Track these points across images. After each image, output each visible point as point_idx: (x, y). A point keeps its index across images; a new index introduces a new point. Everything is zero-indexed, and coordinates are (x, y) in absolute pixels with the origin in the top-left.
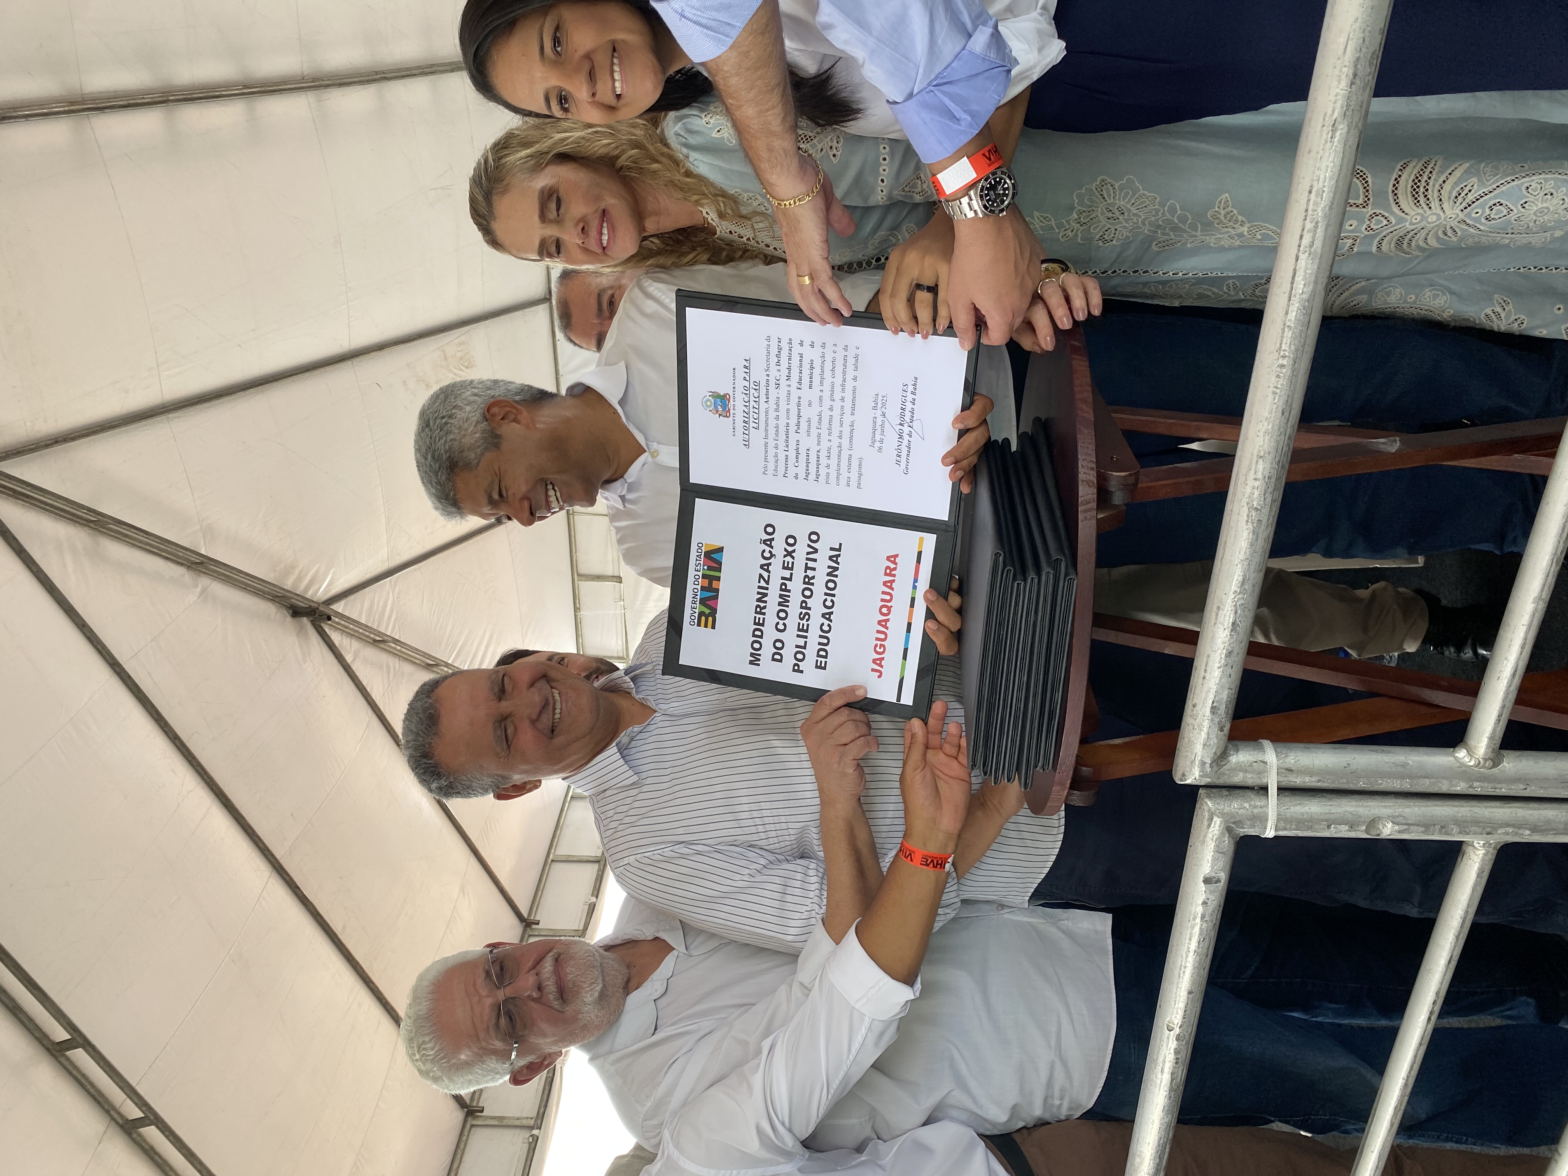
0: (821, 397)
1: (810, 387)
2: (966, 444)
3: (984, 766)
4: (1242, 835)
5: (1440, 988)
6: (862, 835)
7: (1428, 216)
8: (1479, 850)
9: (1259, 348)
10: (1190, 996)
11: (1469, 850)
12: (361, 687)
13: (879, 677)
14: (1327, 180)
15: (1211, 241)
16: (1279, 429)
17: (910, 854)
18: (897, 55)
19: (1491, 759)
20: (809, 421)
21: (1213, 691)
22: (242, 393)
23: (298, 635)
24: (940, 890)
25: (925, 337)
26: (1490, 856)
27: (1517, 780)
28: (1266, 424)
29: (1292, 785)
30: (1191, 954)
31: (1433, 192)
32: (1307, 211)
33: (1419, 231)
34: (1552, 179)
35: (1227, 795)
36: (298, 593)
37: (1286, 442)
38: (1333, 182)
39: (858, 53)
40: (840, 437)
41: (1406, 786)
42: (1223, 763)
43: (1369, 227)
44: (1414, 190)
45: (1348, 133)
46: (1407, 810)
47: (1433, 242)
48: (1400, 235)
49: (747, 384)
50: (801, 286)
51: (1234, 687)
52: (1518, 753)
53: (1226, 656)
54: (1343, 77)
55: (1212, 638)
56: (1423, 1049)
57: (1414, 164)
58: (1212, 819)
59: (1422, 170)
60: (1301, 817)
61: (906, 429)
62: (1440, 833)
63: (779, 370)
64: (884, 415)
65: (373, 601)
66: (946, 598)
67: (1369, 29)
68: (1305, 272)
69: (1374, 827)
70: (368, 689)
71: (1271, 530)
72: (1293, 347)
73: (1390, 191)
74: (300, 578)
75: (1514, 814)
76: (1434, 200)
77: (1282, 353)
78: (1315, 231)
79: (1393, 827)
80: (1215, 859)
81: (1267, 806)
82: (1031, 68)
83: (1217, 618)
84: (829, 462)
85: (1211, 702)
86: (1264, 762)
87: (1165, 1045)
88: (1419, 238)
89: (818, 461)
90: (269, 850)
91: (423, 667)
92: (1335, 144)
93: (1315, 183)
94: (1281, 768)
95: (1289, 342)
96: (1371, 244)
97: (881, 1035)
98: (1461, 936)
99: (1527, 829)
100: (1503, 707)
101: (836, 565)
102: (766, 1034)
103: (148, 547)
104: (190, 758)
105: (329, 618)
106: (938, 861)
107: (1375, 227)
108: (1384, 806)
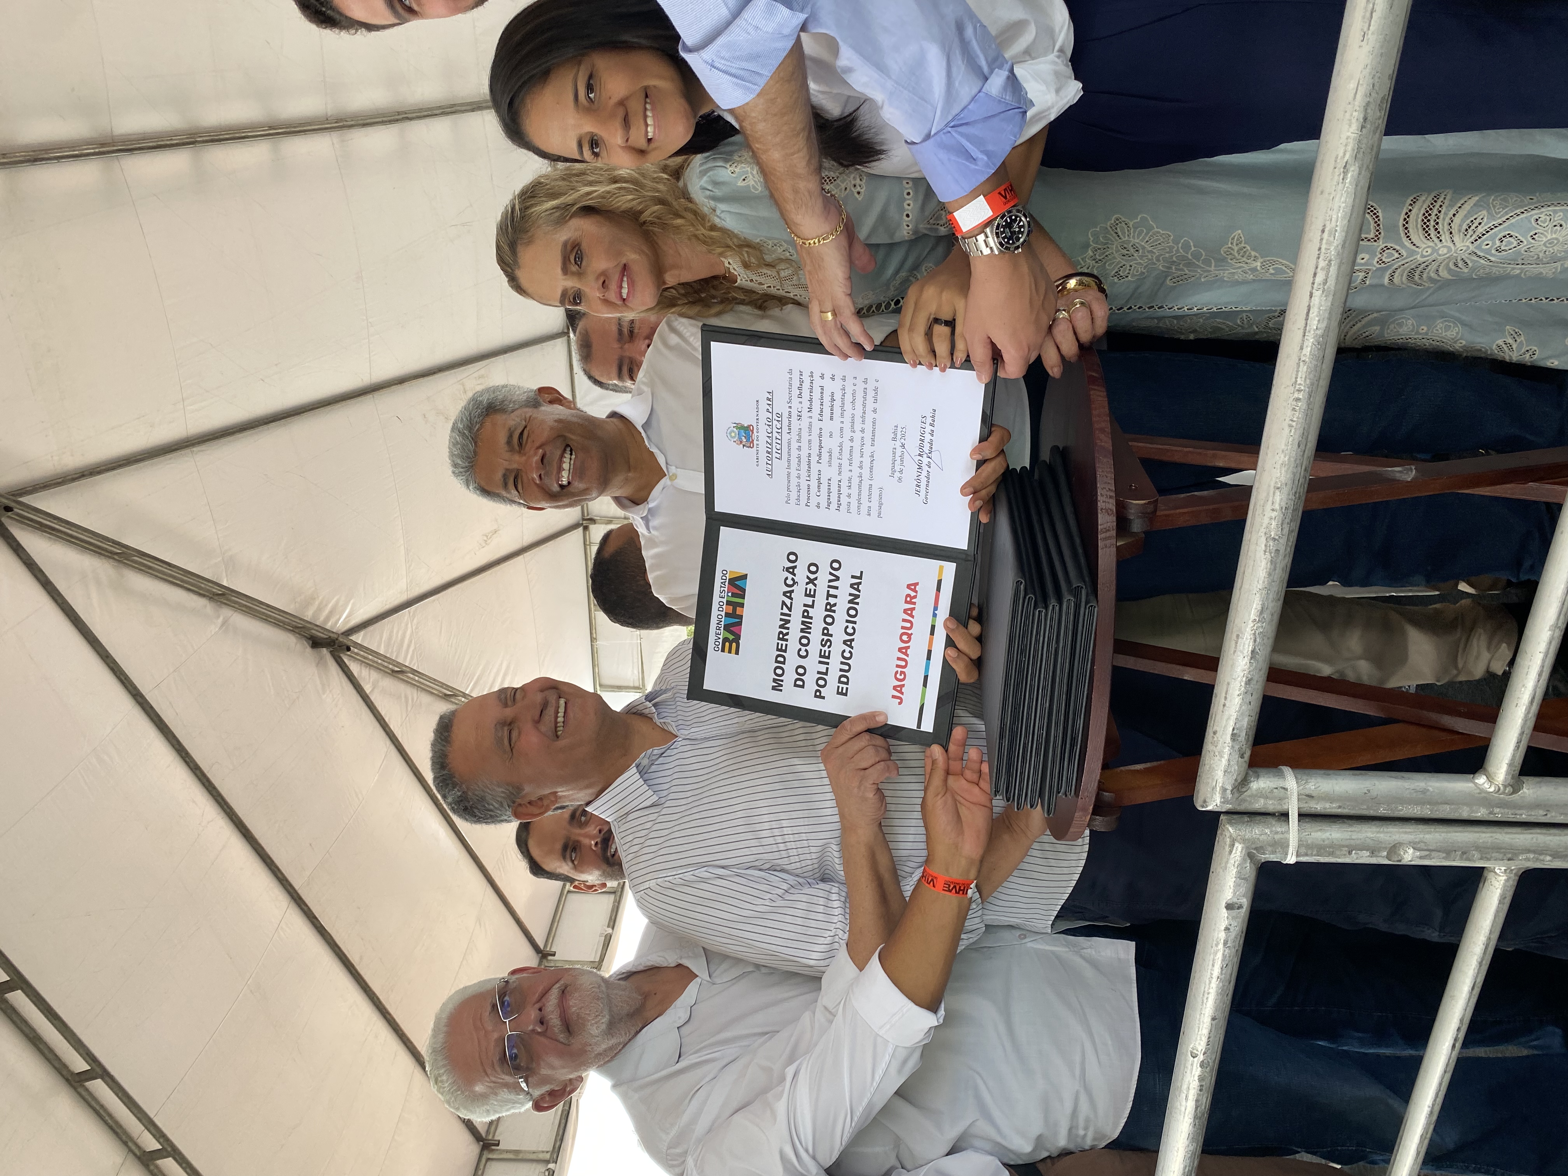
0: (842, 429)
1: (831, 419)
2: (984, 475)
3: (1007, 792)
4: (1263, 861)
5: (1464, 1015)
6: (883, 861)
7: (1439, 249)
8: (1500, 876)
9: (1274, 382)
10: (1214, 1022)
11: (1490, 876)
12: (379, 717)
13: (900, 703)
14: (1340, 220)
15: (1225, 275)
16: (1295, 461)
17: (932, 880)
18: (916, 98)
19: (1511, 786)
20: (830, 452)
21: (1233, 718)
22: (265, 427)
23: (317, 665)
24: (962, 915)
25: (943, 370)
26: (1511, 882)
27: (1537, 806)
28: (1282, 456)
29: (1313, 811)
30: (1214, 980)
31: (1443, 225)
32: (1320, 249)
33: (1430, 264)
34: (1561, 211)
35: (1248, 822)
36: (318, 624)
37: (1302, 474)
38: (1346, 222)
39: (878, 96)
40: (861, 467)
41: (1426, 812)
42: (1244, 789)
43: (1381, 260)
44: (1425, 223)
45: (1359, 174)
46: (1428, 837)
47: (1444, 274)
48: (1413, 267)
49: (770, 416)
50: (824, 323)
51: (1253, 714)
52: (1537, 779)
53: (1246, 684)
54: (1354, 121)
55: (1232, 666)
56: (1448, 1076)
57: (1424, 198)
58: (1233, 845)
59: (1432, 204)
60: (1322, 843)
61: (925, 460)
62: (1461, 859)
63: (801, 402)
64: (903, 446)
65: (392, 632)
66: (966, 626)
67: (1378, 75)
68: (1319, 309)
69: (1395, 853)
70: (387, 720)
71: (1288, 560)
72: (1308, 382)
73: (1401, 225)
74: (320, 609)
75: (1535, 840)
76: (1444, 233)
77: (1298, 386)
78: (1329, 269)
79: (1414, 853)
80: (1237, 885)
81: (1288, 832)
82: (1049, 109)
83: (1236, 646)
84: (850, 491)
85: (1231, 729)
86: (1284, 788)
87: (1188, 1072)
88: (1429, 271)
89: (839, 491)
90: (287, 880)
91: (441, 697)
92: (1347, 185)
93: (1328, 223)
94: (1301, 795)
95: (1304, 376)
96: (1382, 277)
97: (905, 1062)
98: (1484, 962)
99: (1546, 854)
100: (1522, 733)
101: (858, 593)
102: (791, 1060)
103: (171, 579)
104: (210, 789)
105: (348, 649)
106: (960, 887)
107: (1386, 260)
108: (1404, 832)
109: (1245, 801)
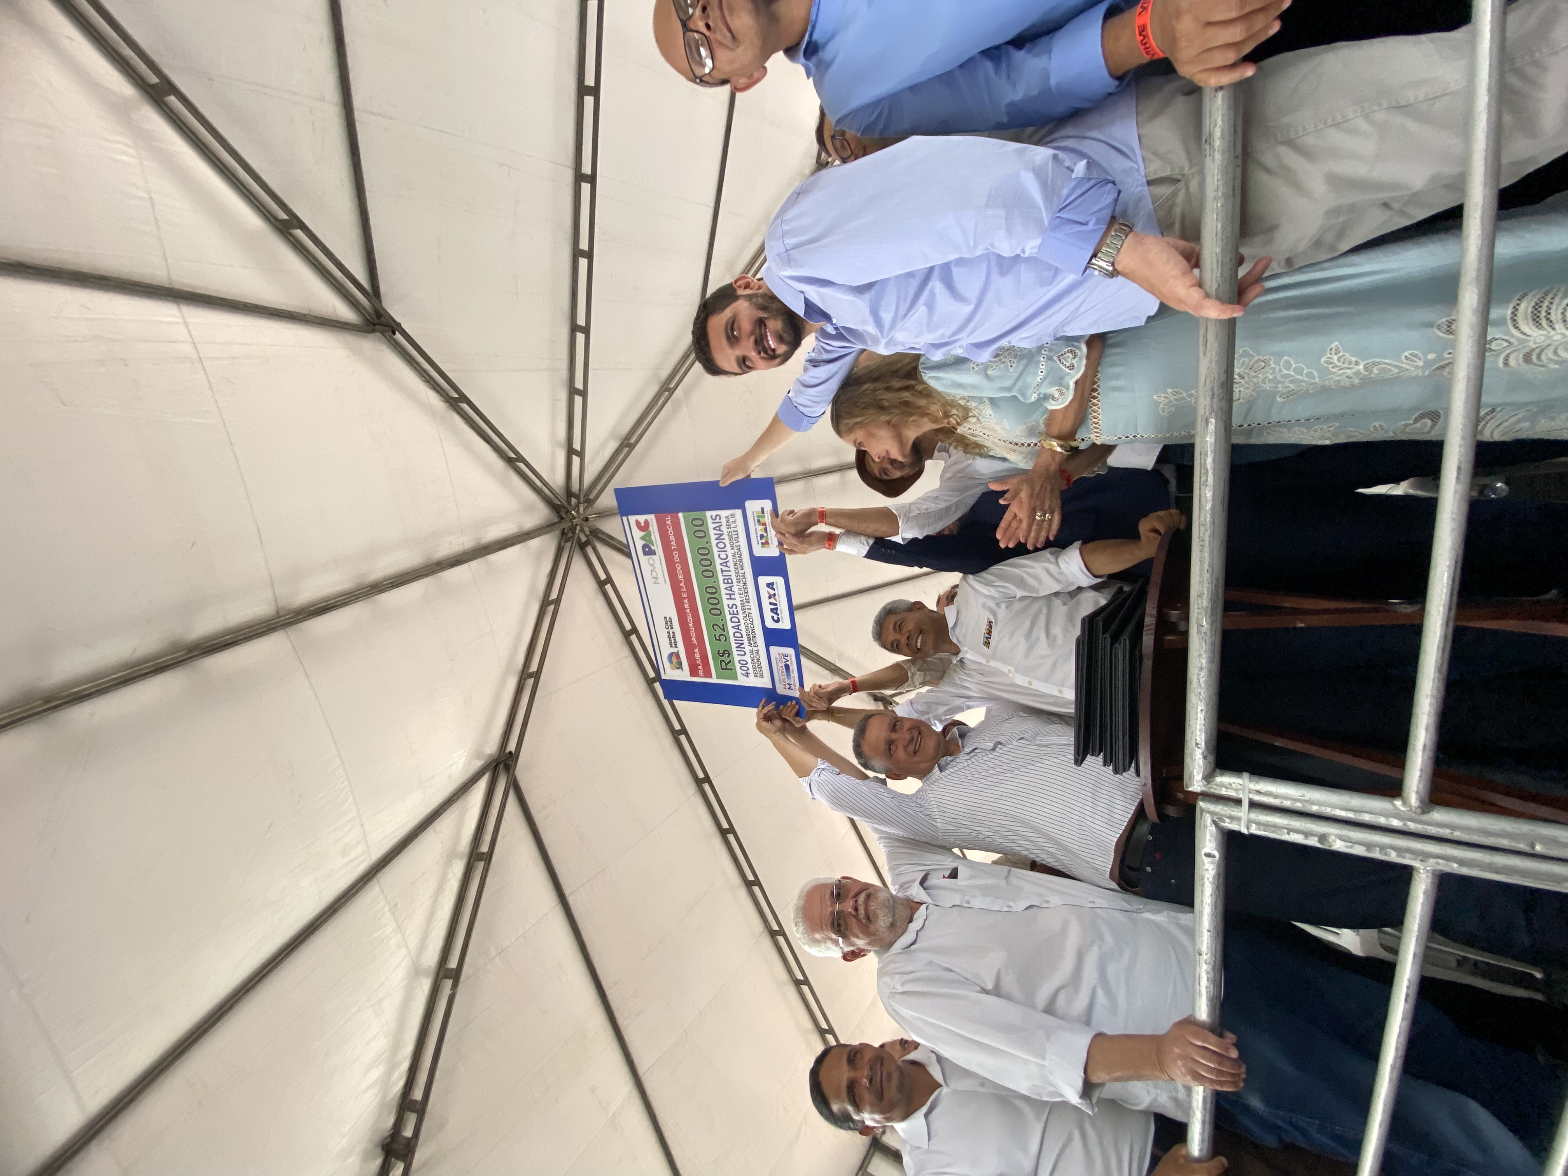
4: (1225, 828)
7: (1553, 336)
8: (1426, 874)
10: (1209, 934)
19: (1423, 809)
27: (1446, 827)
29: (1260, 802)
31: (1556, 315)
33: (1546, 348)
35: (1215, 802)
41: (1351, 815)
42: (1211, 781)
44: (1535, 315)
46: (1353, 834)
48: (1526, 352)
57: (1533, 293)
59: (1543, 297)
60: (1265, 824)
73: (1509, 318)
76: (1557, 321)
79: (1341, 843)
80: (1209, 841)
81: (1241, 812)
86: (1242, 785)
94: (1252, 791)
96: (1495, 361)
99: (1453, 862)
107: (1496, 349)
108: (1334, 828)
109: (1212, 788)
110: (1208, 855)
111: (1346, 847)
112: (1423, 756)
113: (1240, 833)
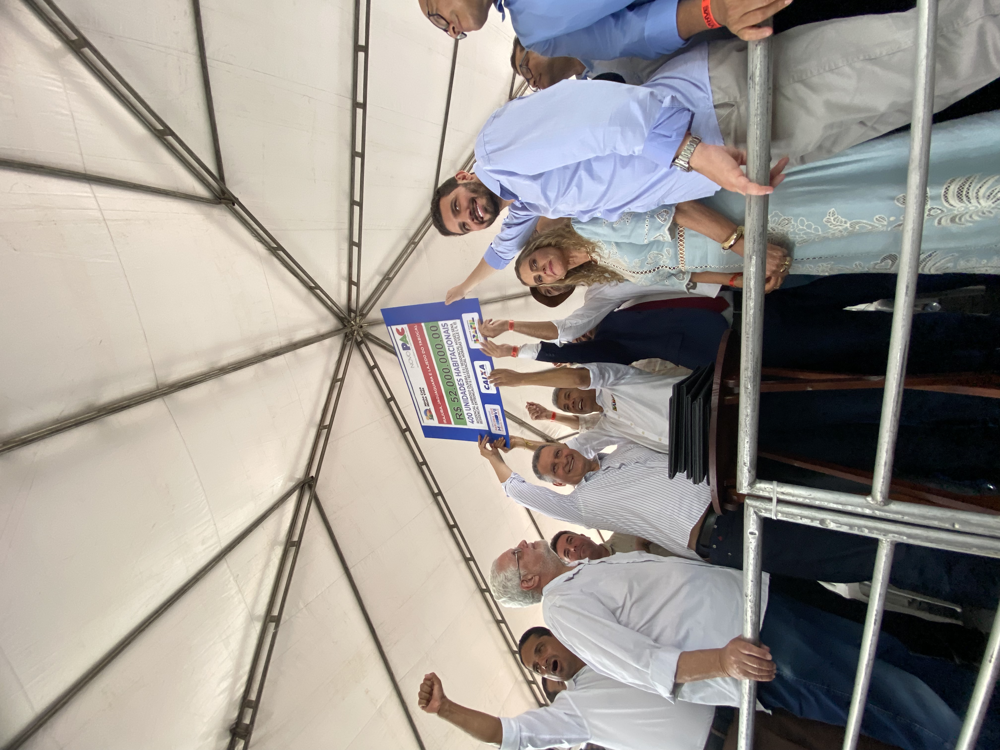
8: (887, 543)
15: (829, 235)
19: (884, 502)
27: (899, 513)
29: (784, 499)
31: (972, 194)
33: (965, 214)
35: (756, 500)
41: (840, 507)
42: (753, 487)
43: (930, 214)
44: (959, 193)
46: (842, 519)
48: (952, 216)
57: (959, 179)
58: (750, 509)
59: (965, 182)
60: (787, 513)
73: (942, 195)
76: (973, 198)
80: (754, 526)
81: (772, 506)
86: (772, 489)
88: (965, 217)
94: (778, 492)
107: (933, 214)
108: (829, 515)
109: (754, 491)
110: (752, 533)
111: (837, 527)
112: (885, 469)
113: (771, 519)
